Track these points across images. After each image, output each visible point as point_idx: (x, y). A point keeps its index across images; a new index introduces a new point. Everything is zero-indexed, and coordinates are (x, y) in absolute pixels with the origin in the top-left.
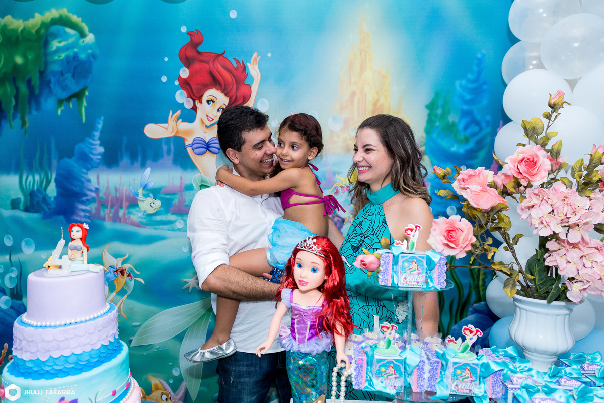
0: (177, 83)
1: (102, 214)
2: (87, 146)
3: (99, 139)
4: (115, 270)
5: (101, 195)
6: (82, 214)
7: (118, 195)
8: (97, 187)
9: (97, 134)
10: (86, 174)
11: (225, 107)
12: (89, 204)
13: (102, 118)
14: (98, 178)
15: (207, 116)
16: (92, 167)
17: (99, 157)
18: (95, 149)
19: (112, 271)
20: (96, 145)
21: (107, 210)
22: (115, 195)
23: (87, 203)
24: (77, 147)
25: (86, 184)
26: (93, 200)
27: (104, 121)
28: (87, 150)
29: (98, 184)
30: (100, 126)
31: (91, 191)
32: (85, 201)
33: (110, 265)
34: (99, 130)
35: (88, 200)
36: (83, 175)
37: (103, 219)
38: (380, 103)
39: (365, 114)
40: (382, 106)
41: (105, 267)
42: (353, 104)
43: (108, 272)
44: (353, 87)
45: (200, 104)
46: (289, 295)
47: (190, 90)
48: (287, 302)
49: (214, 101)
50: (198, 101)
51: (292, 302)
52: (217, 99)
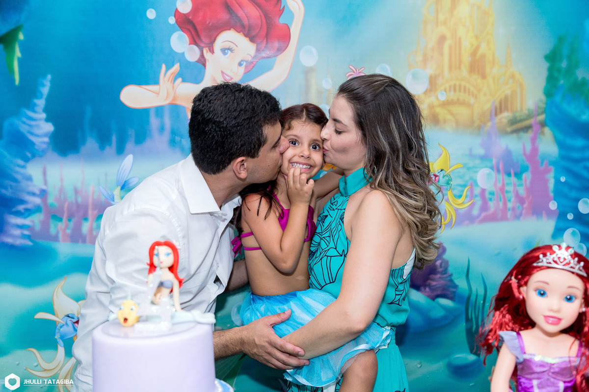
0: (172, 20)
1: (53, 231)
2: (24, 123)
3: (45, 110)
4: (74, 320)
5: (51, 200)
6: (17, 232)
7: (80, 200)
8: (44, 187)
9: (41, 103)
10: (24, 167)
11: (249, 59)
12: (29, 215)
13: (49, 77)
14: (45, 174)
15: (222, 72)
16: (34, 156)
17: (46, 139)
18: (38, 126)
19: (70, 323)
20: (40, 120)
21: (62, 225)
22: (74, 201)
23: (27, 214)
24: (6, 125)
25: (24, 184)
26: (38, 209)
27: (52, 82)
28: (24, 129)
29: (46, 182)
30: (45, 90)
31: (34, 194)
32: (23, 211)
33: (67, 313)
34: (45, 96)
35: (27, 210)
36: (18, 169)
37: (55, 239)
38: (480, 52)
39: (460, 68)
40: (483, 56)
41: (58, 317)
42: (441, 54)
43: (63, 325)
44: (442, 29)
45: (211, 54)
46: (517, 341)
47: (193, 33)
48: (517, 353)
49: (233, 49)
50: (207, 49)
51: (525, 353)
52: (237, 46)
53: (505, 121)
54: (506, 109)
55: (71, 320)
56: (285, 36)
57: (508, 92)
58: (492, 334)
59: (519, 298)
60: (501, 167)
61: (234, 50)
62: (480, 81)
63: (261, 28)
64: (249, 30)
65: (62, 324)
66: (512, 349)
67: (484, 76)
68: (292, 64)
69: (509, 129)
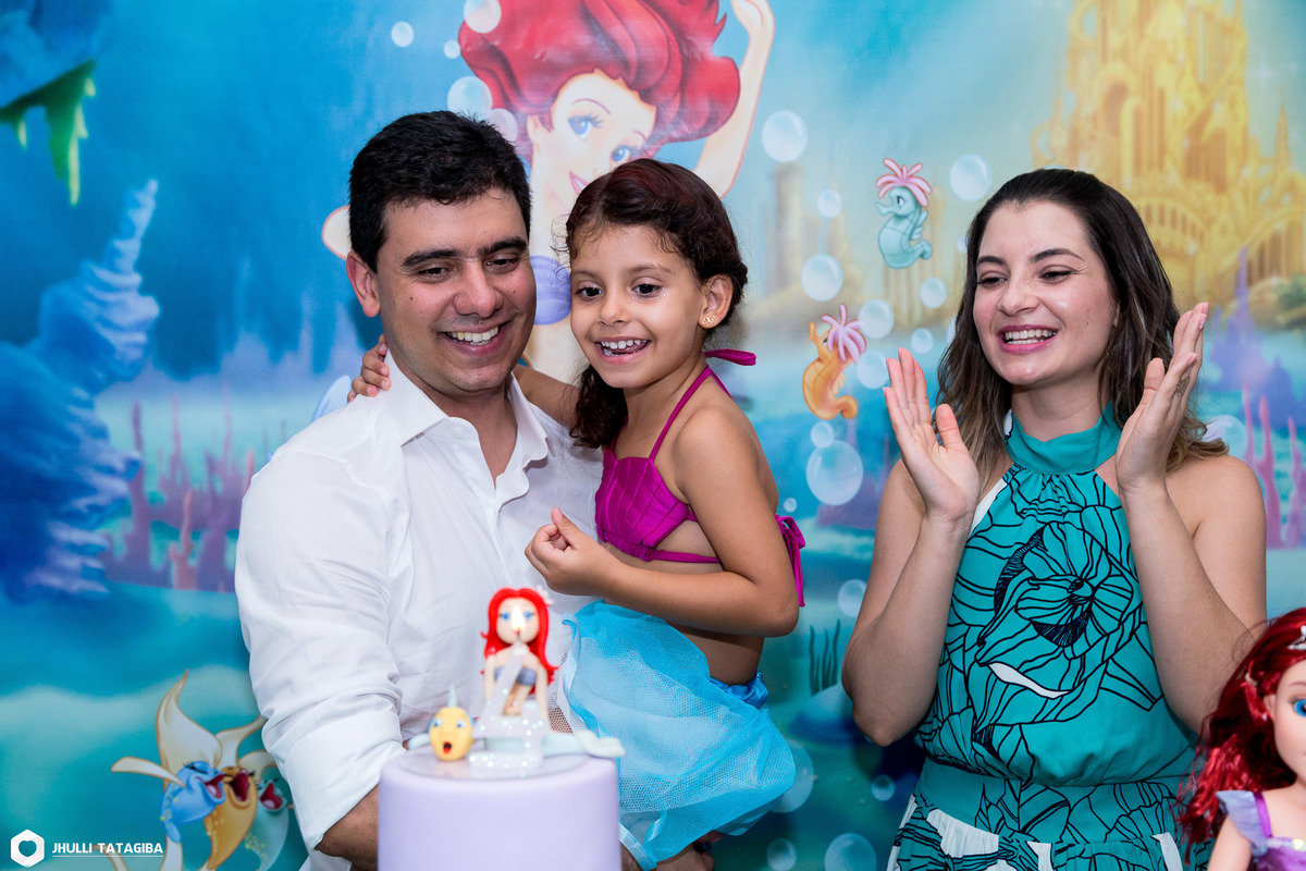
0: (452, 50)
1: (156, 560)
2: (90, 297)
3: (140, 266)
4: (207, 778)
5: (151, 486)
6: (73, 562)
7: (219, 487)
8: (135, 455)
9: (130, 248)
10: (89, 405)
11: (638, 143)
12: (100, 522)
13: (153, 186)
14: (136, 421)
15: (573, 175)
16: (112, 378)
17: (141, 338)
18: (121, 305)
19: (195, 784)
20: (127, 289)
21: (176, 547)
22: (205, 487)
23: (94, 518)
24: (47, 301)
25: (88, 445)
26: (120, 506)
27: (159, 197)
28: (89, 311)
29: (139, 443)
30: (142, 217)
31: (111, 471)
32: (85, 511)
33: (189, 760)
34: (140, 233)
35: (95, 509)
36: (74, 410)
37: (162, 580)
38: (1211, 126)
39: (1161, 165)
40: (1220, 136)
41: (167, 769)
42: (1115, 131)
43: (180, 790)
44: (1117, 70)
45: (546, 131)
46: (1254, 811)
47: (503, 79)
48: (1255, 835)
49: (599, 119)
50: (536, 118)
51: (1270, 836)
52: (608, 112)
53: (1272, 297)
54: (1276, 268)
55: (198, 778)
56: (726, 90)
57: (1281, 226)
58: (1202, 797)
59: (1261, 719)
60: (1262, 410)
61: (602, 121)
62: (1210, 197)
63: (668, 67)
64: (639, 73)
65: (177, 788)
66: (1243, 826)
67: (1221, 186)
68: (742, 156)
69: (1282, 319)
